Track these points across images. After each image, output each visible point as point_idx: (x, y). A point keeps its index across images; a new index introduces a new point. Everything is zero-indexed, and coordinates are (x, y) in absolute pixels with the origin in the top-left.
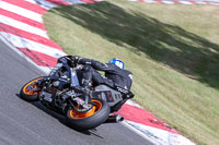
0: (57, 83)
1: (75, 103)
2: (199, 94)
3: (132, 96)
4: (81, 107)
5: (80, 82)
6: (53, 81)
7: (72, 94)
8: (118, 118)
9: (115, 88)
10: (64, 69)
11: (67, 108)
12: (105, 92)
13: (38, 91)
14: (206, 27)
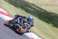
0: (14, 22)
1: (19, 27)
2: (39, 22)
3: (33, 26)
4: (20, 28)
5: (20, 22)
6: (13, 21)
7: (18, 25)
8: (29, 31)
9: (29, 24)
10: (16, 18)
11: (17, 28)
12: (26, 25)
13: (9, 24)
14: (41, 5)
